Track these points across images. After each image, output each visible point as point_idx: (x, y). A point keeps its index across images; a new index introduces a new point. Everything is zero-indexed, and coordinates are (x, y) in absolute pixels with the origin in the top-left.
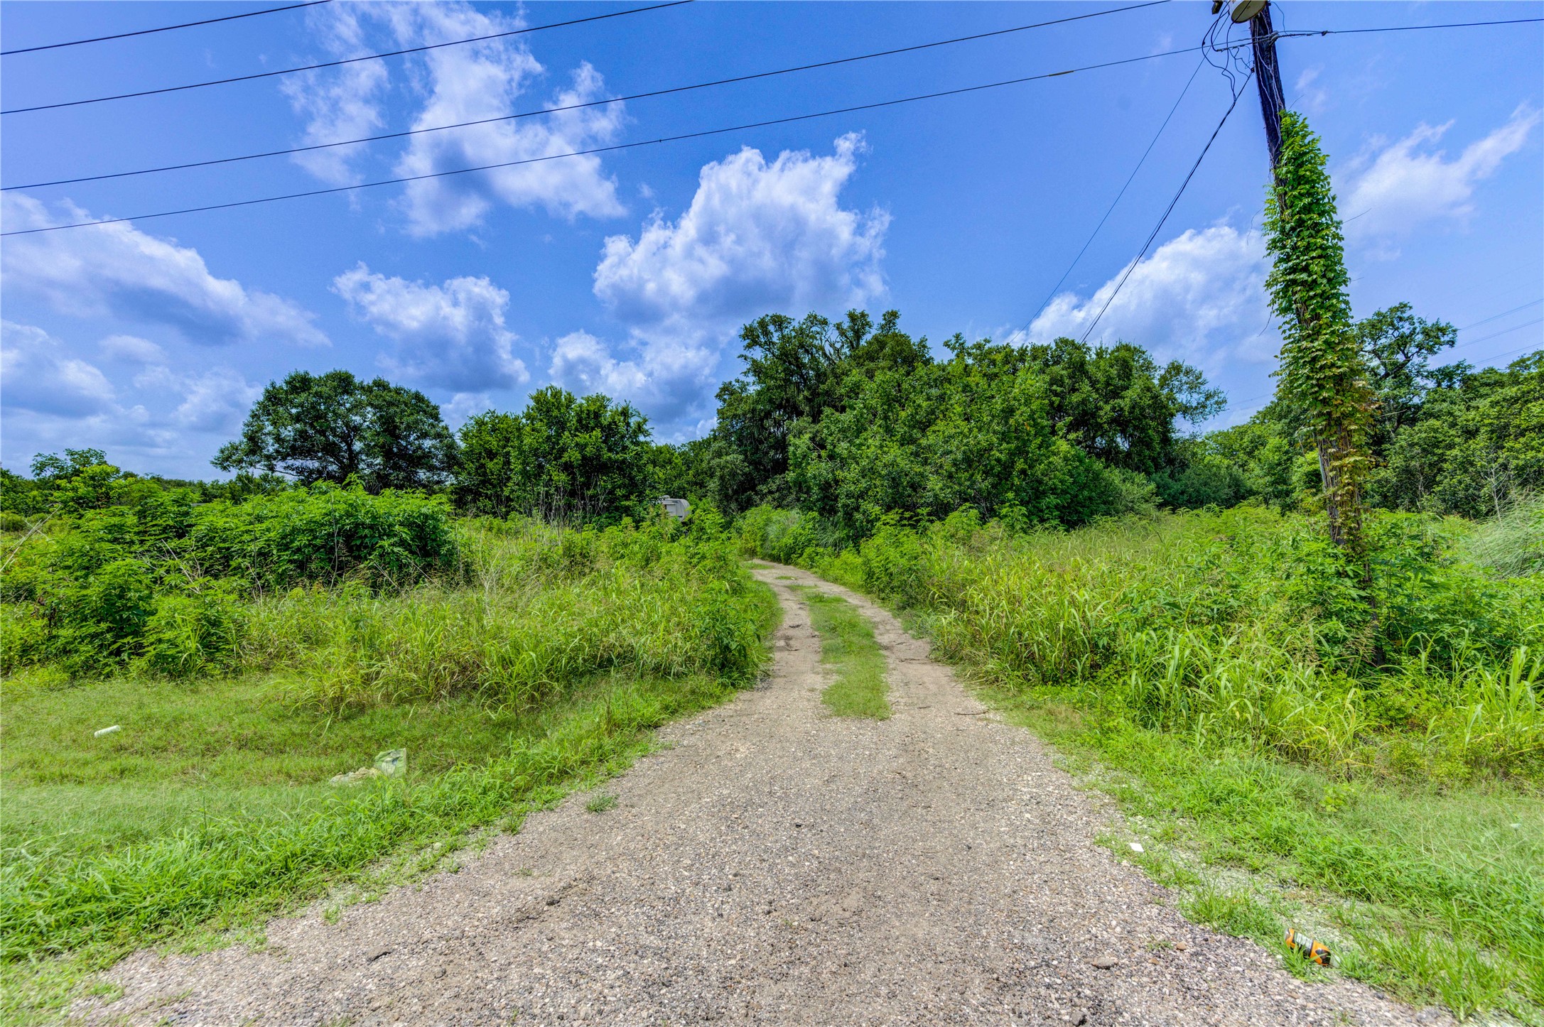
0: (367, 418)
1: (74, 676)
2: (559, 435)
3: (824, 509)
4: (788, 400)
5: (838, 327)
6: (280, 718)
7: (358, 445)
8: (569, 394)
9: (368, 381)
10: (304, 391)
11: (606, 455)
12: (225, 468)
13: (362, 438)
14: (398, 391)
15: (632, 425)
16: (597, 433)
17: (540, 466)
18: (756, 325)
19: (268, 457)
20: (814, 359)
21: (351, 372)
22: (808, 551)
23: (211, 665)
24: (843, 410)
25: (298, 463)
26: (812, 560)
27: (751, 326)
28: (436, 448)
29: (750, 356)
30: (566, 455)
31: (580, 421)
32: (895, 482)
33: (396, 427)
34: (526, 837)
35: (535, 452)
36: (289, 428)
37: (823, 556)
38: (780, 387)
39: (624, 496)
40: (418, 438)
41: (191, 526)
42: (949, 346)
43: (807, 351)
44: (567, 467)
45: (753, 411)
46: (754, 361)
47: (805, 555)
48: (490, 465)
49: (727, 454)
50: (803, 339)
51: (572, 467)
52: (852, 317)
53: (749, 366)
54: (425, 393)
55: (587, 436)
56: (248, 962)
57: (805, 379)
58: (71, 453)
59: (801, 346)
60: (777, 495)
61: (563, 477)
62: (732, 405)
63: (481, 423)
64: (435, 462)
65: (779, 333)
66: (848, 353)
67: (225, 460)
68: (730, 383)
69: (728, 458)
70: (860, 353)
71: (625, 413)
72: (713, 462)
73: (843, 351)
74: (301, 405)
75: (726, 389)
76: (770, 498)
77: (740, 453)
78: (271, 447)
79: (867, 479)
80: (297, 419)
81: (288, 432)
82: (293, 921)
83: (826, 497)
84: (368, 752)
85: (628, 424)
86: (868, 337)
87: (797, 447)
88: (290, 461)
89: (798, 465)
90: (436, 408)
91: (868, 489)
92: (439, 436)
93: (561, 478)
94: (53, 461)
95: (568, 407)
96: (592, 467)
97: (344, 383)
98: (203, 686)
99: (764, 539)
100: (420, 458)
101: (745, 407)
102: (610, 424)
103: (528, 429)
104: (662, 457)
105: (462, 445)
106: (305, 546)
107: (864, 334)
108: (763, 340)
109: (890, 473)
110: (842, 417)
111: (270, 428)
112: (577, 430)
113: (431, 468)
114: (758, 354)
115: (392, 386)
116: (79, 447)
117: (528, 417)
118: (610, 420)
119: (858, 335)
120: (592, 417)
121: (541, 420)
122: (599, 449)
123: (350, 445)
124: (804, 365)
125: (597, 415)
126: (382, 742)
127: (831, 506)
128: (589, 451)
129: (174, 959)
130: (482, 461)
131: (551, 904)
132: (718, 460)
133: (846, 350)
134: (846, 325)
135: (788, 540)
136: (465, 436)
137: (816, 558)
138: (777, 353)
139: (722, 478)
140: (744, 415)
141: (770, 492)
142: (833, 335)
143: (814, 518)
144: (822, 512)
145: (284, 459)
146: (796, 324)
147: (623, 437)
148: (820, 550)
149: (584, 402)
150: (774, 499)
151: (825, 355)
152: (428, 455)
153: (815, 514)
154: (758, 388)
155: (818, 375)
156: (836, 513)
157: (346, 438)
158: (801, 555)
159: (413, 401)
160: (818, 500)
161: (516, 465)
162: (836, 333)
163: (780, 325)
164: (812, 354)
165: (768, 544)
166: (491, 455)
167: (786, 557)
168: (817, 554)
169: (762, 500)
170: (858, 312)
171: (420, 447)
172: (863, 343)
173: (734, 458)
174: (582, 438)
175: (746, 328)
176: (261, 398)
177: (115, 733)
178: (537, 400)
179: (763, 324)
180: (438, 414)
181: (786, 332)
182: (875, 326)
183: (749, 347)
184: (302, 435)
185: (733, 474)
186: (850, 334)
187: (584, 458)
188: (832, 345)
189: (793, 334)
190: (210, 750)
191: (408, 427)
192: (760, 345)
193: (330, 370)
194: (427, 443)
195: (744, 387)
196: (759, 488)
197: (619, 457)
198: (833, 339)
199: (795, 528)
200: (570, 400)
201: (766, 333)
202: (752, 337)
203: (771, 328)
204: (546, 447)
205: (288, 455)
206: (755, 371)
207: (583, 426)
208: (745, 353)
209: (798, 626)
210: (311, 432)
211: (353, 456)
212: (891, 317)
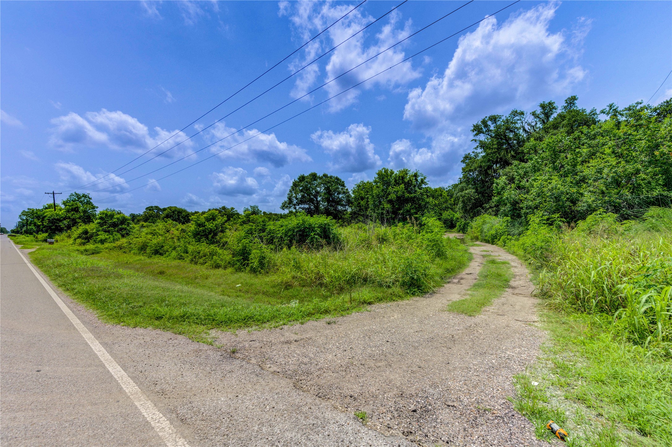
0: (321, 189)
1: (236, 271)
2: (387, 188)
3: (513, 215)
4: (501, 159)
5: (534, 114)
6: (274, 287)
7: (319, 199)
8: (392, 170)
9: (321, 175)
10: (303, 181)
11: (407, 195)
12: (283, 209)
13: (320, 196)
14: (331, 177)
15: (419, 180)
16: (402, 186)
17: (380, 202)
18: (480, 123)
19: (294, 205)
20: (516, 135)
21: (316, 172)
22: (503, 237)
23: (262, 271)
24: (526, 161)
25: (302, 206)
26: (505, 242)
27: (477, 124)
28: (344, 198)
29: (478, 139)
30: (389, 196)
31: (396, 181)
32: (557, 199)
33: (331, 191)
34: (304, 326)
35: (378, 196)
36: (299, 194)
37: (511, 240)
38: (494, 152)
39: (415, 212)
40: (337, 194)
41: (266, 229)
42: (604, 113)
43: (511, 131)
44: (390, 202)
45: (481, 167)
46: (480, 141)
47: (501, 240)
48: (362, 202)
49: (466, 190)
50: (509, 126)
51: (392, 201)
52: (543, 106)
53: (478, 144)
54: (339, 177)
55: (398, 188)
56: (230, 335)
57: (511, 146)
58: (251, 207)
59: (507, 129)
60: (494, 209)
61: (389, 206)
62: (469, 165)
63: (359, 186)
64: (344, 203)
65: (495, 124)
66: (541, 127)
67: (283, 207)
68: (469, 154)
69: (466, 192)
70: (548, 126)
71: (416, 176)
72: (459, 194)
73: (538, 126)
74: (302, 186)
75: (467, 157)
76: (490, 210)
77: (473, 188)
78: (295, 201)
79: (540, 197)
80: (301, 191)
81: (299, 196)
82: (242, 330)
83: (514, 209)
84: (289, 299)
85: (417, 180)
86: (555, 115)
87: (498, 184)
88: (300, 206)
89: (499, 193)
90: (343, 182)
91: (540, 203)
92: (344, 193)
93: (387, 206)
94: (247, 210)
95: (391, 176)
96: (401, 200)
97: (314, 176)
98: (260, 276)
99: (482, 231)
100: (338, 202)
101: (476, 165)
102: (409, 181)
103: (375, 187)
104: (436, 194)
105: (353, 196)
106: (291, 235)
107: (552, 114)
108: (484, 130)
109: (553, 194)
110: (527, 165)
111: (294, 195)
112: (394, 185)
113: (342, 205)
114: (482, 137)
115: (329, 175)
116: (252, 205)
117: (375, 182)
118: (408, 179)
119: (547, 116)
120: (401, 179)
121: (380, 183)
122: (403, 193)
123: (317, 199)
124: (510, 139)
125: (403, 178)
126: (294, 297)
127: (518, 214)
128: (400, 193)
129: (220, 331)
130: (359, 201)
131: (295, 341)
132: (461, 193)
133: (539, 125)
134: (539, 111)
135: (493, 232)
136: (354, 192)
137: (507, 241)
138: (493, 135)
139: (463, 202)
140: (475, 169)
141: (491, 207)
142: (530, 119)
143: (507, 221)
144: (513, 217)
145: (298, 205)
146: (504, 118)
147: (415, 186)
148: (509, 237)
149: (397, 173)
150: (493, 211)
151: (524, 130)
152: (341, 200)
153: (509, 218)
154: (484, 154)
155: (518, 143)
156: (521, 217)
157: (316, 196)
158: (499, 240)
159: (336, 180)
160: (510, 211)
161: (371, 202)
162: (533, 117)
163: (495, 120)
164: (514, 132)
165: (484, 234)
166: (362, 199)
167: (492, 240)
168: (508, 239)
169: (485, 211)
170: (547, 102)
171: (338, 198)
172: (551, 119)
173: (470, 191)
174: (396, 188)
175: (474, 126)
176: (292, 185)
177: (240, 286)
178: (378, 174)
179: (484, 122)
180: (344, 184)
181: (498, 123)
182: (560, 108)
183: (477, 135)
184: (303, 196)
185: (469, 199)
186: (542, 116)
187: (397, 197)
188: (529, 124)
189: (503, 123)
190: (256, 294)
191: (335, 191)
192: (483, 133)
193: (310, 173)
194: (341, 196)
195: (477, 155)
196: (484, 205)
197: (412, 195)
198: (530, 121)
199: (497, 226)
200: (392, 173)
201: (486, 126)
202: (478, 130)
203: (489, 123)
204: (382, 194)
205: (299, 204)
206: (481, 146)
207: (397, 183)
208: (474, 138)
209: (471, 274)
210: (306, 195)
211: (318, 202)
212: (572, 101)
